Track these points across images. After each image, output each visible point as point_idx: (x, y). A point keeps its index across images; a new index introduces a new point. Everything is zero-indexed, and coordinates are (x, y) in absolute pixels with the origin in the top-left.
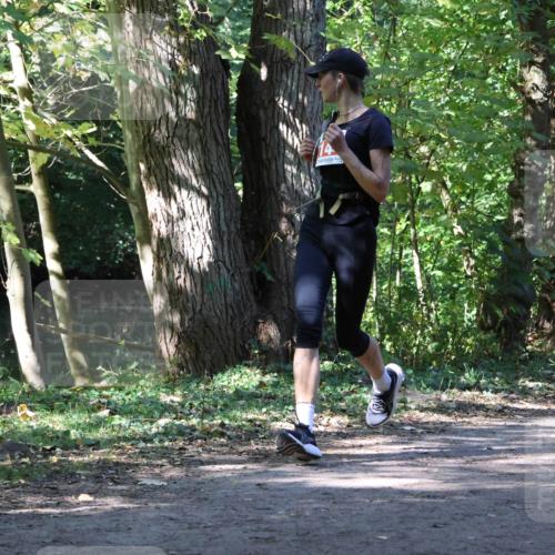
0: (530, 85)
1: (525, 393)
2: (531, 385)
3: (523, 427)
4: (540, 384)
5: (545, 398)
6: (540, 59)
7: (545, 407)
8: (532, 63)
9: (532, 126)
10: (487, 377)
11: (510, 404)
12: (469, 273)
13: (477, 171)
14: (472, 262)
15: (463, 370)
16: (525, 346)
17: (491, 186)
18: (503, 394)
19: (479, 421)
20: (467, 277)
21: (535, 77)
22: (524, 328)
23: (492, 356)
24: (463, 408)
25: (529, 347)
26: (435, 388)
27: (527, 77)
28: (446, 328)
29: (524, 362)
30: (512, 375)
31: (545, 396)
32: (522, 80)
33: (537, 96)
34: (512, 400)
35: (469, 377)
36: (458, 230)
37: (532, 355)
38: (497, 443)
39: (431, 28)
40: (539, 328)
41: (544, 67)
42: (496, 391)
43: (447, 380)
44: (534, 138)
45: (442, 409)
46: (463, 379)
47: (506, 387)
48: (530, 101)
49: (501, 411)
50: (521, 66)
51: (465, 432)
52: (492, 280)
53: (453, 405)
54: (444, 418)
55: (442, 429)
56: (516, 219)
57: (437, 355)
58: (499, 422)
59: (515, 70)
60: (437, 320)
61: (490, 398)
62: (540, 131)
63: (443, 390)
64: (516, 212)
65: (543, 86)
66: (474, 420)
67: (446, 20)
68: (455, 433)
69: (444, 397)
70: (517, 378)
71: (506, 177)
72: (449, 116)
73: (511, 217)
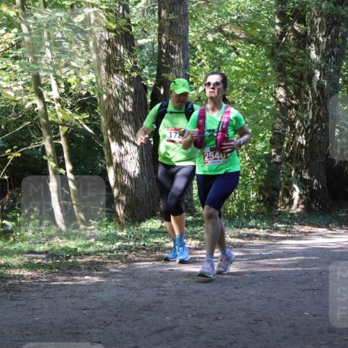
0: (278, 95)
1: (277, 229)
2: (280, 226)
3: (275, 244)
4: (283, 226)
5: (285, 231)
6: (283, 84)
7: (285, 236)
8: (279, 86)
9: (280, 113)
10: (260, 223)
11: (270, 234)
12: (253, 177)
13: (256, 133)
14: (254, 172)
15: (250, 220)
16: (277, 208)
17: (263, 139)
18: (267, 230)
19: (257, 242)
20: (252, 179)
21: (281, 92)
22: (276, 201)
23: (263, 213)
24: (250, 236)
25: (279, 209)
26: (237, 228)
27: (277, 92)
28: (242, 202)
29: (277, 216)
30: (271, 222)
31: (286, 231)
32: (275, 93)
33: (282, 100)
34: (271, 233)
35: (252, 223)
36: (248, 158)
37: (280, 213)
38: (264, 251)
39: (236, 70)
40: (283, 201)
41: (284, 87)
42: (264, 229)
43: (243, 224)
44: (280, 118)
45: (240, 237)
46: (250, 224)
47: (269, 227)
48: (279, 102)
49: (266, 238)
50: (275, 87)
51: (250, 247)
52: (262, 180)
53: (245, 235)
54: (241, 241)
55: (240, 246)
56: (273, 154)
57: (239, 213)
58: (265, 242)
59: (272, 88)
60: (239, 197)
61: (262, 232)
62: (283, 115)
63: (241, 228)
64: (273, 150)
65: (284, 96)
66: (254, 241)
67: (242, 67)
68: (246, 247)
69: (242, 231)
70: (274, 223)
71: (269, 135)
72: (243, 109)
73: (271, 153)
